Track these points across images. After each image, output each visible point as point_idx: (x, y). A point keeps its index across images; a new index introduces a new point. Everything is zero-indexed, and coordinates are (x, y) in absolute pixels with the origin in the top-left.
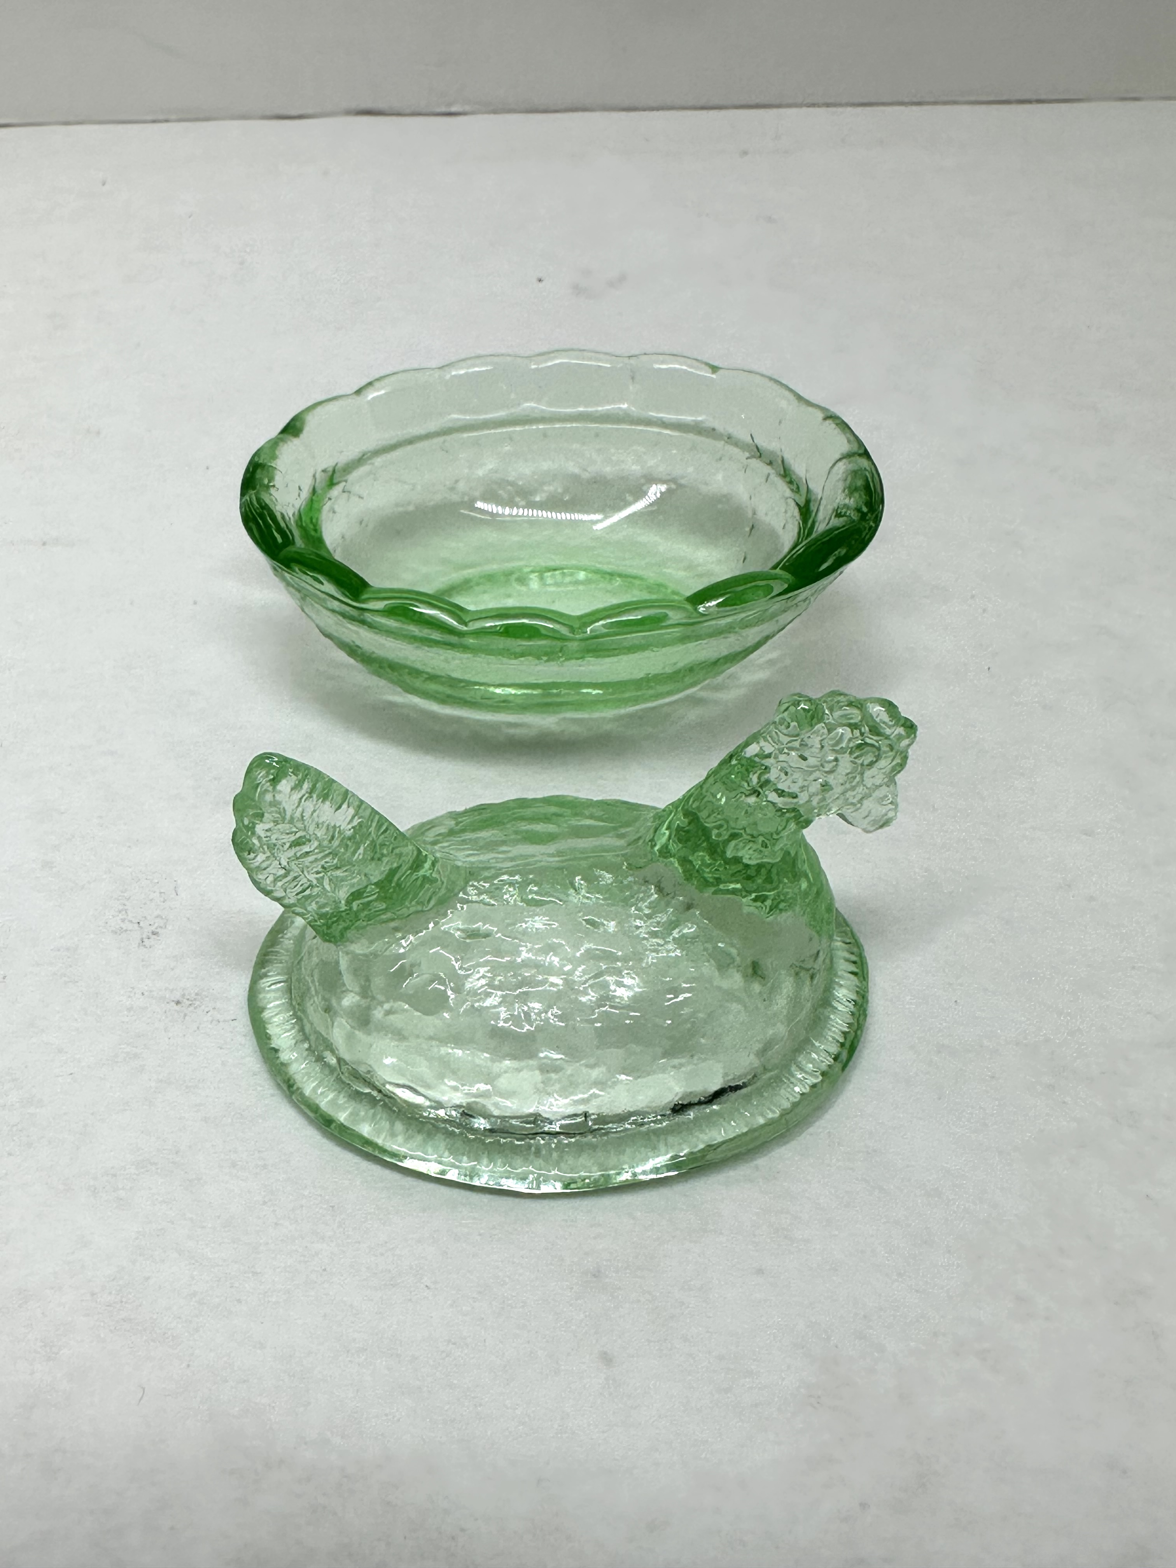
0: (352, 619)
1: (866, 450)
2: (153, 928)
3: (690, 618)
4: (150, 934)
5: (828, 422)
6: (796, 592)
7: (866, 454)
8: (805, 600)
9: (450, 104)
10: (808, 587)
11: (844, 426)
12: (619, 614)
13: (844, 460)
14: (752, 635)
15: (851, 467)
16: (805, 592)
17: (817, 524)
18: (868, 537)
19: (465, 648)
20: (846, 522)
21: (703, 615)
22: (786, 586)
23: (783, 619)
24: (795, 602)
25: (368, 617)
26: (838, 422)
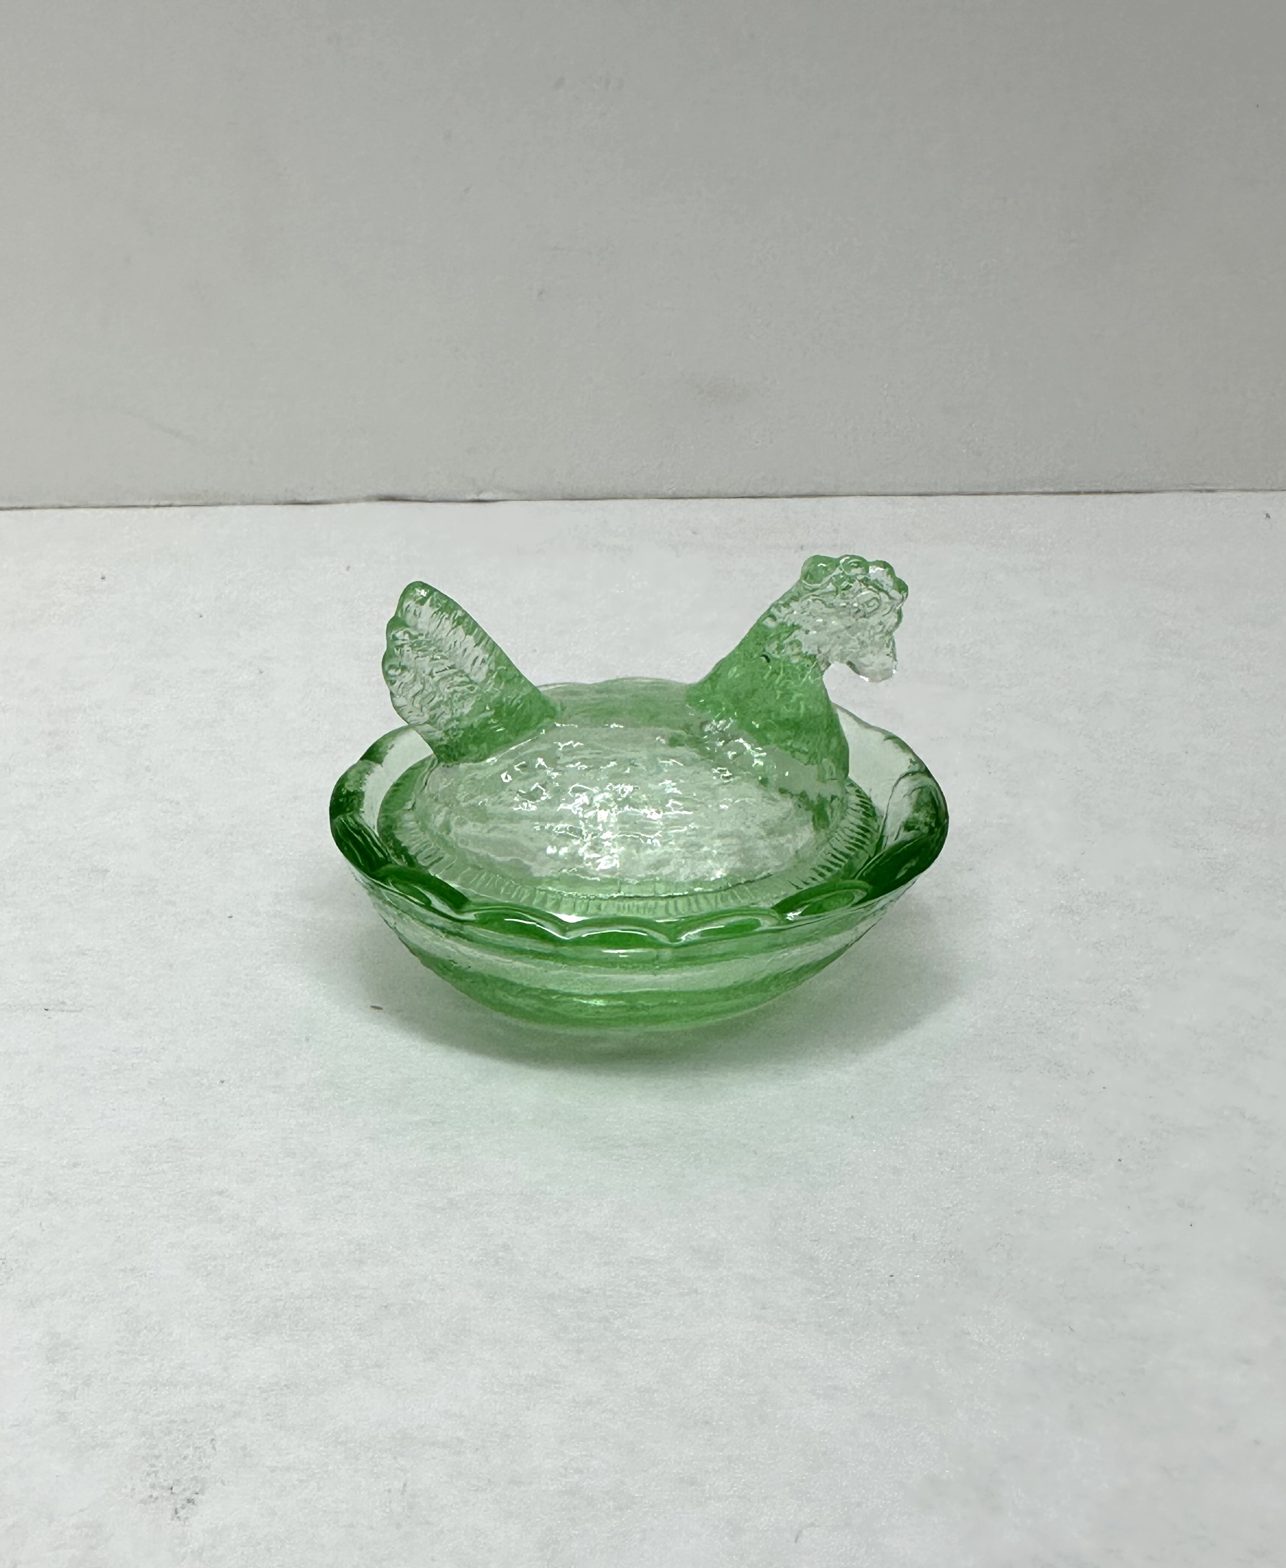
0: (450, 933)
1: (926, 768)
2: (187, 1494)
3: (778, 925)
4: (185, 1502)
5: (890, 741)
6: (877, 899)
7: (927, 773)
8: (882, 909)
9: (481, 492)
10: (886, 895)
11: (904, 746)
12: (710, 922)
13: (907, 778)
14: (836, 941)
15: (916, 783)
16: (884, 900)
17: (885, 840)
18: (937, 848)
19: (563, 959)
20: (915, 835)
21: (790, 922)
22: (865, 894)
23: (862, 927)
24: (873, 910)
25: (468, 929)
26: (896, 740)
